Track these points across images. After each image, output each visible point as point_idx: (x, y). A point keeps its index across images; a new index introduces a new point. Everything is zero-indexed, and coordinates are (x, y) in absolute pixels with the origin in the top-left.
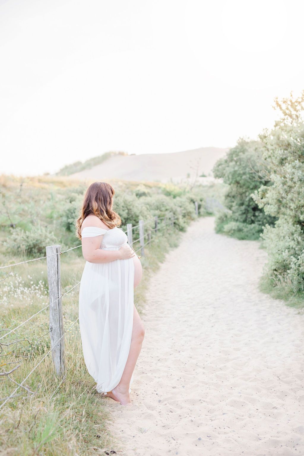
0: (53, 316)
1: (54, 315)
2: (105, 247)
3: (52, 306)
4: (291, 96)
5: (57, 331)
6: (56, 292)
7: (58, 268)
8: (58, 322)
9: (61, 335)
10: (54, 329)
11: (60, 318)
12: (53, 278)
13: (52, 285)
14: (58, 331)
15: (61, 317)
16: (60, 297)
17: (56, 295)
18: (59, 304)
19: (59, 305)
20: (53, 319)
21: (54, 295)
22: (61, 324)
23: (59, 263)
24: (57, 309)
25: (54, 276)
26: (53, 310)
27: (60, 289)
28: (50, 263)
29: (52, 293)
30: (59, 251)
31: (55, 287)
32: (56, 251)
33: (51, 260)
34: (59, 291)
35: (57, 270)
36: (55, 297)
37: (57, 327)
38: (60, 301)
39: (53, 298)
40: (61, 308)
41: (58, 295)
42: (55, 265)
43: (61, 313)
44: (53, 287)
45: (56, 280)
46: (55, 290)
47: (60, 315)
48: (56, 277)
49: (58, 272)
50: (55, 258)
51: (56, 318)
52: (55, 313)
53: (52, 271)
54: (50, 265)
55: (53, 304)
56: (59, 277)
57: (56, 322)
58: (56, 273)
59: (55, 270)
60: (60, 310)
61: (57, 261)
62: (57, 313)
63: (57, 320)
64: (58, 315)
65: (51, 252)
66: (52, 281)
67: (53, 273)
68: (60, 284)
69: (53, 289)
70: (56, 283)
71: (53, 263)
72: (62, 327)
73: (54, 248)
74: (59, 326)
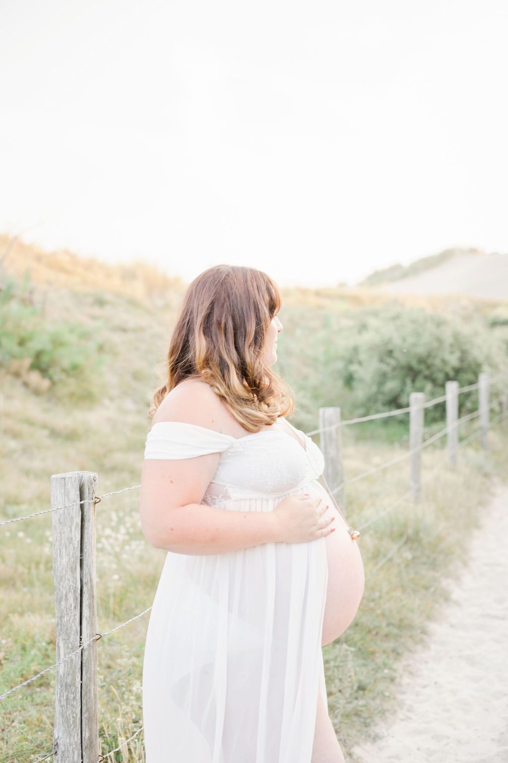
0: (62, 706)
1: (64, 703)
2: (227, 497)
3: (61, 672)
5: (71, 756)
6: (74, 628)
7: (85, 550)
8: (75, 727)
10: (61, 748)
11: (85, 716)
12: (67, 581)
13: (63, 603)
14: (76, 758)
15: (88, 710)
16: (86, 644)
17: (74, 638)
18: (84, 668)
19: (84, 673)
20: (63, 716)
21: (66, 637)
22: (86, 734)
23: (86, 531)
24: (73, 684)
25: (69, 575)
26: (61, 687)
27: (89, 617)
28: (58, 531)
29: (61, 629)
30: (89, 492)
31: (71, 613)
32: (79, 493)
33: (61, 520)
34: (86, 626)
35: (79, 555)
36: (70, 645)
37: (71, 745)
38: (85, 658)
39: (63, 645)
40: (90, 681)
41: (81, 639)
42: (74, 539)
43: (89, 698)
44: (63, 610)
45: (75, 587)
46: (71, 622)
47: (83, 705)
48: (75, 578)
49: (81, 560)
50: (75, 516)
51: (69, 715)
52: (68, 695)
53: (64, 556)
54: (58, 539)
55: (62, 665)
56: (86, 578)
57: (71, 726)
58: (76, 566)
59: (71, 554)
60: (85, 686)
61: (80, 524)
62: (74, 698)
63: (74, 722)
64: (77, 703)
65: (62, 494)
66: (61, 590)
67: (65, 563)
68: (87, 603)
69: (64, 617)
70: (76, 599)
71: (66, 530)
72: (91, 743)
73: (73, 480)
74: (77, 739)
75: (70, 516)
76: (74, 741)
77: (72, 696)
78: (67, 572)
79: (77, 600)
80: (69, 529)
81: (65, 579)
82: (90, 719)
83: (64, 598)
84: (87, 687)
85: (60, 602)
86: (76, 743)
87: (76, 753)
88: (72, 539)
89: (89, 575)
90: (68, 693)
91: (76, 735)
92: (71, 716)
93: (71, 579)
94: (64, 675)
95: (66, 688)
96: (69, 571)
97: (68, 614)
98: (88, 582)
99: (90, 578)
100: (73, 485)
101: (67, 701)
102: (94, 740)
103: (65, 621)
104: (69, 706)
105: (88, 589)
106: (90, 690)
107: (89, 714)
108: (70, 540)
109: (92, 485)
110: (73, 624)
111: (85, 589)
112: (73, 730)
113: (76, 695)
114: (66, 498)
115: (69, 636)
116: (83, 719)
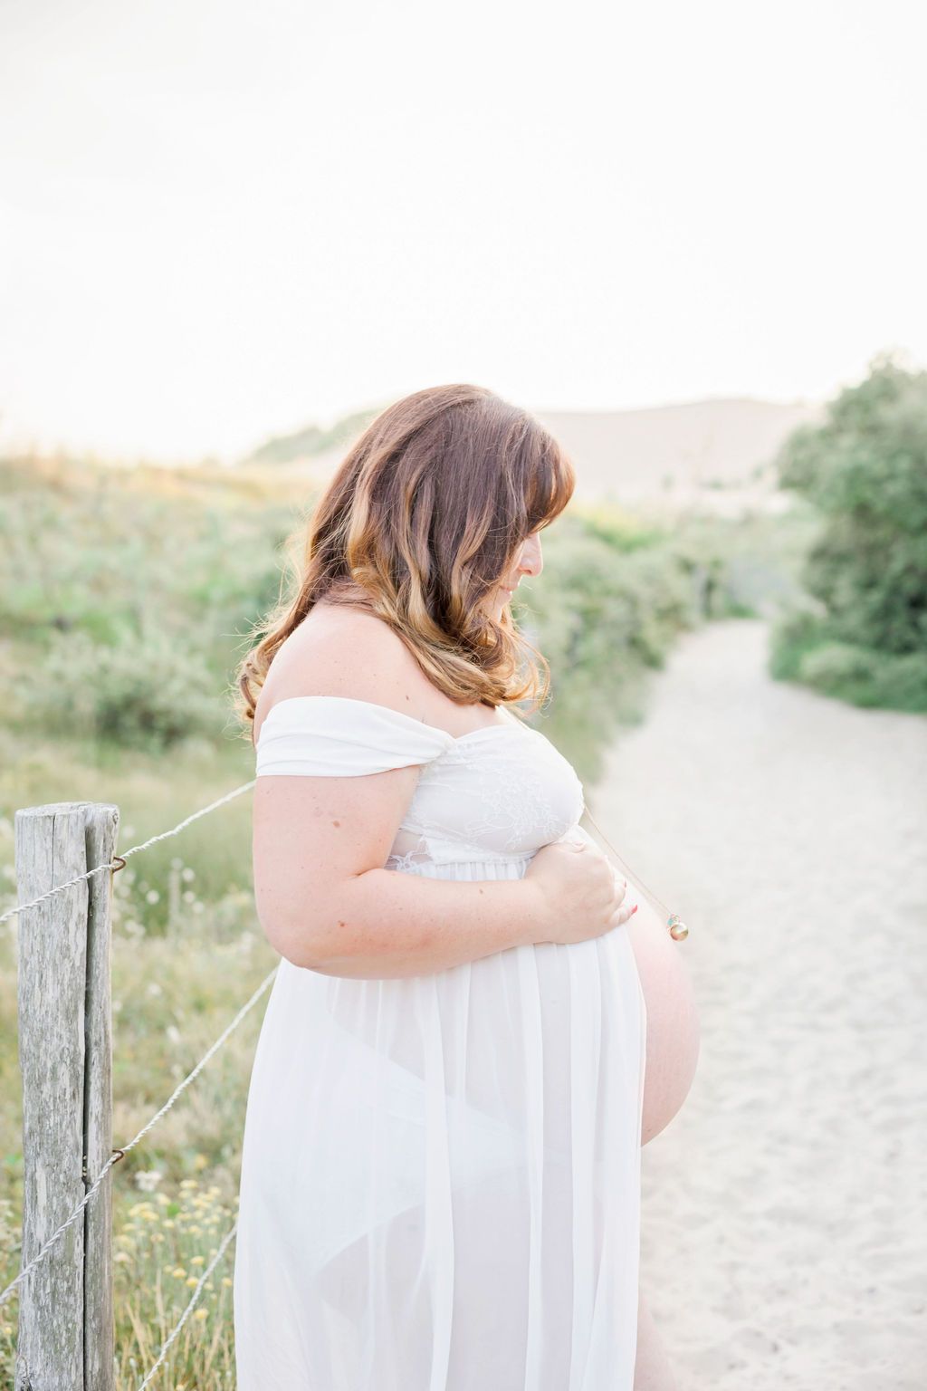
0: (40, 1308)
1: (45, 1300)
6: (71, 1141)
7: (95, 972)
8: (72, 1351)
11: (92, 1325)
12: (56, 1040)
13: (47, 1088)
15: (98, 1313)
16: (95, 1175)
17: (71, 1161)
18: (91, 1225)
19: (90, 1234)
20: (43, 1330)
21: (53, 1160)
22: (95, 1365)
23: (97, 931)
24: (70, 1261)
25: (60, 1028)
26: (39, 1267)
27: (102, 1115)
28: (37, 932)
29: (41, 1144)
30: (105, 846)
31: (66, 1107)
32: (84, 849)
33: (45, 909)
34: (95, 1135)
35: (84, 983)
36: (62, 1177)
38: (92, 1203)
39: (44, 1176)
40: (102, 1252)
41: (85, 1163)
42: (73, 948)
43: (101, 1287)
44: (45, 1101)
45: (75, 1051)
46: (64, 1127)
47: (88, 1303)
48: (74, 1033)
49: (88, 994)
50: (75, 900)
51: (58, 1326)
52: (55, 1283)
53: (50, 986)
54: (37, 948)
56: (96, 1031)
57: (63, 1348)
58: (76, 1007)
59: (66, 982)
60: (92, 1262)
61: (86, 916)
62: (69, 1288)
63: (69, 1340)
64: (76, 1300)
65: (47, 851)
66: (43, 1058)
67: (53, 1002)
68: (99, 1084)
69: (48, 1118)
70: (74, 1076)
71: (56, 929)
72: (104, 1382)
73: (72, 823)
74: (76, 1377)
75: (65, 900)
76: (71, 1382)
77: (66, 1285)
78: (56, 1019)
79: (77, 1079)
80: (62, 927)
81: (52, 1035)
82: (100, 1331)
83: (49, 1075)
84: (96, 1265)
85: (39, 1085)
86: (75, 1384)
88: (68, 948)
89: (102, 1024)
90: (57, 1278)
91: (73, 1368)
92: (63, 1327)
93: (66, 1035)
94: (48, 1241)
95: (52, 1268)
96: (60, 1017)
97: (58, 1110)
98: (100, 1040)
99: (105, 1032)
100: (72, 833)
101: (53, 1296)
102: (110, 1376)
103: (52, 1125)
104: (57, 1307)
105: (100, 1054)
106: (102, 1271)
107: (100, 1321)
108: (65, 951)
109: (110, 831)
110: (69, 1132)
111: (94, 1055)
112: (67, 1357)
113: (73, 1282)
114: (57, 860)
115: (59, 1157)
116: (89, 1332)
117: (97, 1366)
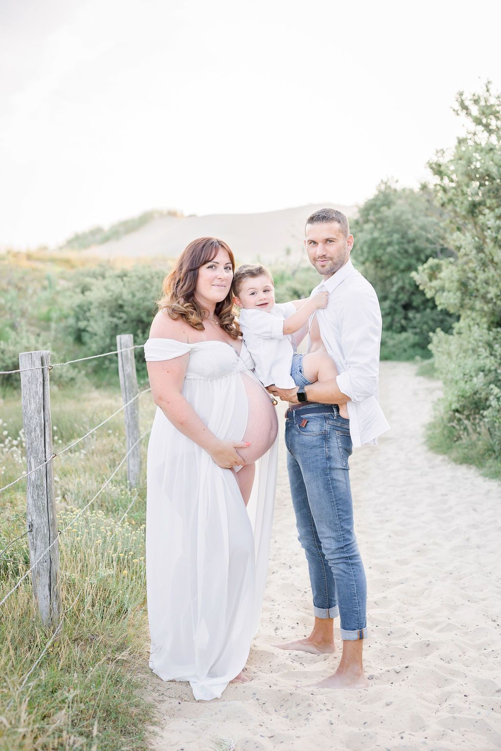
0: (34, 500)
1: (35, 497)
3: (33, 478)
4: (488, 91)
5: (42, 531)
6: (41, 449)
8: (44, 512)
9: (51, 539)
10: (35, 526)
11: (50, 505)
12: (35, 419)
13: (33, 434)
14: (46, 532)
15: (51, 501)
16: (48, 460)
17: (41, 455)
18: (48, 475)
19: (48, 477)
20: (35, 506)
21: (36, 455)
22: (51, 517)
23: (46, 387)
24: (42, 486)
25: (36, 416)
26: (33, 488)
27: (49, 442)
28: (29, 388)
29: (32, 451)
30: (47, 362)
31: (39, 440)
32: (41, 362)
33: (30, 381)
34: (48, 448)
35: (42, 403)
36: (39, 461)
37: (42, 523)
38: (48, 468)
39: (34, 460)
40: (51, 483)
41: (45, 456)
42: (39, 392)
43: (52, 493)
44: (33, 438)
45: (41, 423)
46: (38, 446)
47: (48, 498)
48: (40, 417)
49: (44, 406)
50: (39, 377)
51: (40, 505)
52: (38, 492)
53: (32, 404)
54: (28, 393)
55: (34, 473)
56: (47, 417)
57: (41, 512)
58: (41, 410)
59: (37, 402)
60: (49, 486)
61: (42, 383)
62: (42, 494)
63: (43, 509)
64: (44, 497)
65: (30, 364)
66: (31, 425)
67: (33, 408)
68: (47, 433)
69: (34, 443)
70: (41, 430)
71: (34, 387)
72: (54, 522)
73: (37, 355)
74: (46, 520)
75: (36, 378)
76: (44, 521)
77: (41, 492)
78: (35, 413)
80: (35, 386)
82: (52, 506)
83: (33, 430)
87: (46, 528)
88: (37, 392)
89: (48, 415)
91: (45, 517)
93: (38, 418)
94: (35, 479)
95: (36, 488)
97: (37, 440)
98: (48, 419)
99: (49, 417)
100: (37, 358)
101: (38, 496)
103: (35, 445)
104: (39, 499)
106: (52, 488)
107: (52, 504)
108: (37, 393)
109: (48, 358)
110: (40, 447)
111: (47, 424)
113: (44, 492)
114: (33, 366)
115: (37, 454)
116: (49, 506)
117: (52, 517)
